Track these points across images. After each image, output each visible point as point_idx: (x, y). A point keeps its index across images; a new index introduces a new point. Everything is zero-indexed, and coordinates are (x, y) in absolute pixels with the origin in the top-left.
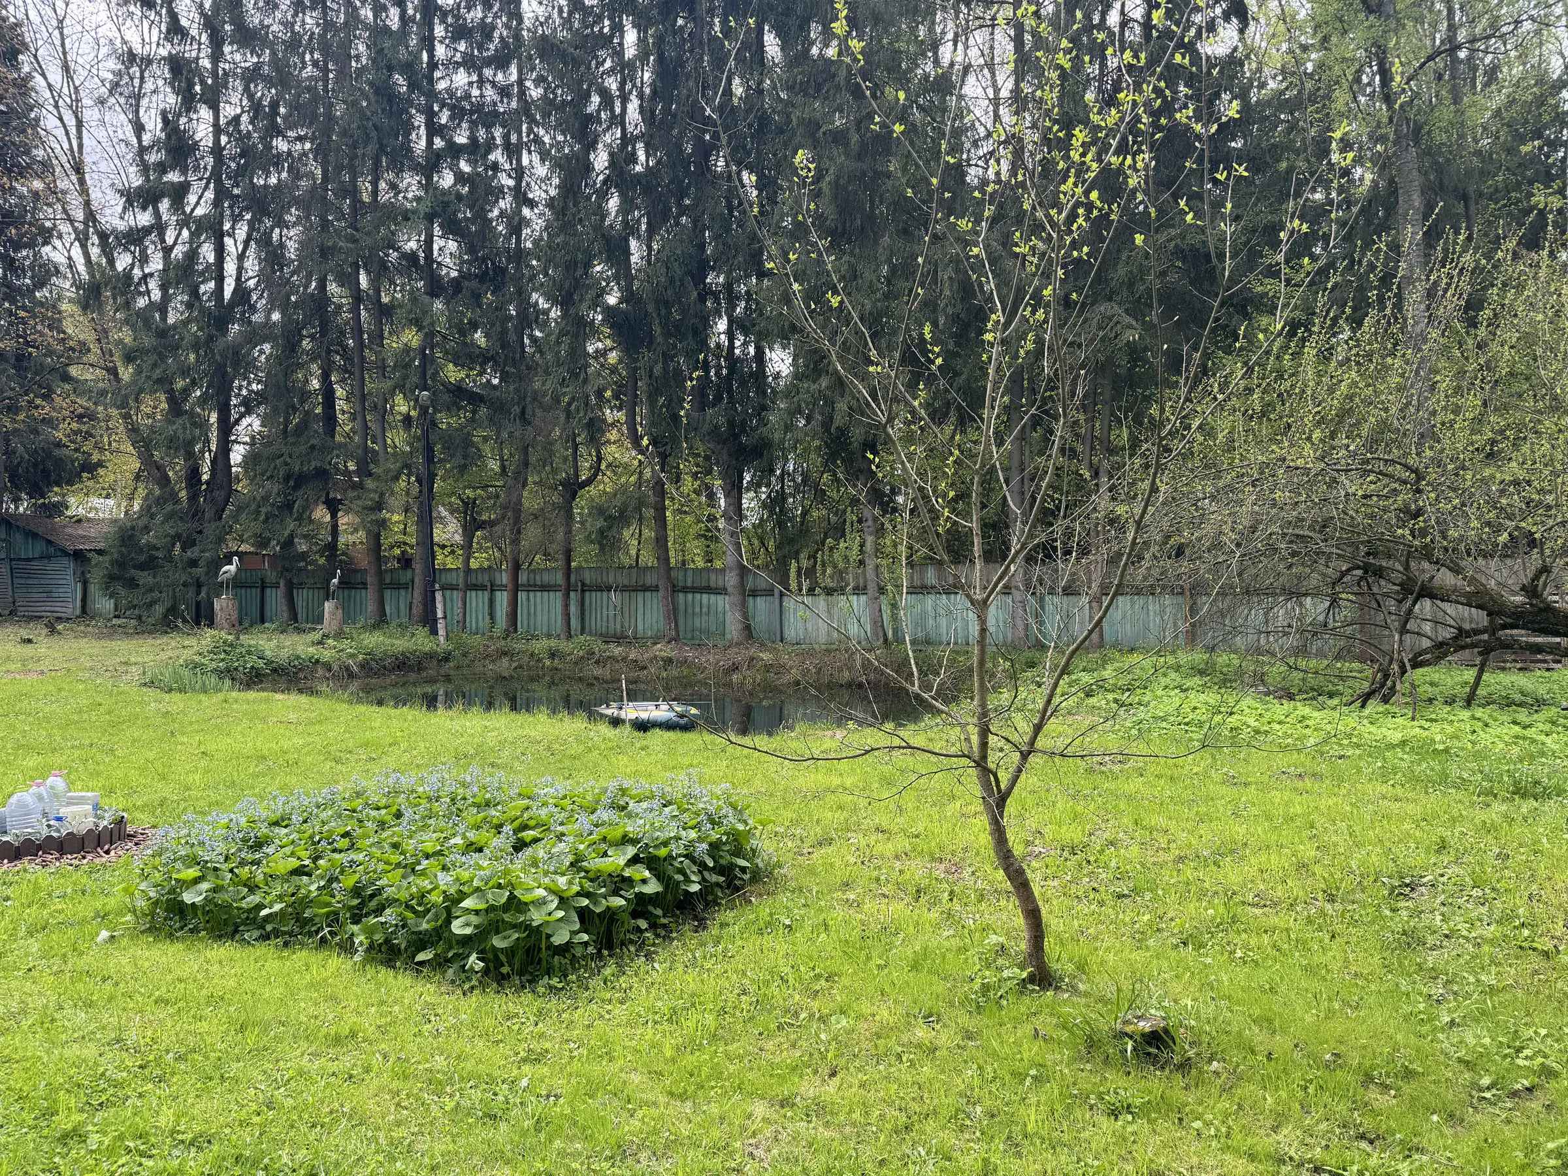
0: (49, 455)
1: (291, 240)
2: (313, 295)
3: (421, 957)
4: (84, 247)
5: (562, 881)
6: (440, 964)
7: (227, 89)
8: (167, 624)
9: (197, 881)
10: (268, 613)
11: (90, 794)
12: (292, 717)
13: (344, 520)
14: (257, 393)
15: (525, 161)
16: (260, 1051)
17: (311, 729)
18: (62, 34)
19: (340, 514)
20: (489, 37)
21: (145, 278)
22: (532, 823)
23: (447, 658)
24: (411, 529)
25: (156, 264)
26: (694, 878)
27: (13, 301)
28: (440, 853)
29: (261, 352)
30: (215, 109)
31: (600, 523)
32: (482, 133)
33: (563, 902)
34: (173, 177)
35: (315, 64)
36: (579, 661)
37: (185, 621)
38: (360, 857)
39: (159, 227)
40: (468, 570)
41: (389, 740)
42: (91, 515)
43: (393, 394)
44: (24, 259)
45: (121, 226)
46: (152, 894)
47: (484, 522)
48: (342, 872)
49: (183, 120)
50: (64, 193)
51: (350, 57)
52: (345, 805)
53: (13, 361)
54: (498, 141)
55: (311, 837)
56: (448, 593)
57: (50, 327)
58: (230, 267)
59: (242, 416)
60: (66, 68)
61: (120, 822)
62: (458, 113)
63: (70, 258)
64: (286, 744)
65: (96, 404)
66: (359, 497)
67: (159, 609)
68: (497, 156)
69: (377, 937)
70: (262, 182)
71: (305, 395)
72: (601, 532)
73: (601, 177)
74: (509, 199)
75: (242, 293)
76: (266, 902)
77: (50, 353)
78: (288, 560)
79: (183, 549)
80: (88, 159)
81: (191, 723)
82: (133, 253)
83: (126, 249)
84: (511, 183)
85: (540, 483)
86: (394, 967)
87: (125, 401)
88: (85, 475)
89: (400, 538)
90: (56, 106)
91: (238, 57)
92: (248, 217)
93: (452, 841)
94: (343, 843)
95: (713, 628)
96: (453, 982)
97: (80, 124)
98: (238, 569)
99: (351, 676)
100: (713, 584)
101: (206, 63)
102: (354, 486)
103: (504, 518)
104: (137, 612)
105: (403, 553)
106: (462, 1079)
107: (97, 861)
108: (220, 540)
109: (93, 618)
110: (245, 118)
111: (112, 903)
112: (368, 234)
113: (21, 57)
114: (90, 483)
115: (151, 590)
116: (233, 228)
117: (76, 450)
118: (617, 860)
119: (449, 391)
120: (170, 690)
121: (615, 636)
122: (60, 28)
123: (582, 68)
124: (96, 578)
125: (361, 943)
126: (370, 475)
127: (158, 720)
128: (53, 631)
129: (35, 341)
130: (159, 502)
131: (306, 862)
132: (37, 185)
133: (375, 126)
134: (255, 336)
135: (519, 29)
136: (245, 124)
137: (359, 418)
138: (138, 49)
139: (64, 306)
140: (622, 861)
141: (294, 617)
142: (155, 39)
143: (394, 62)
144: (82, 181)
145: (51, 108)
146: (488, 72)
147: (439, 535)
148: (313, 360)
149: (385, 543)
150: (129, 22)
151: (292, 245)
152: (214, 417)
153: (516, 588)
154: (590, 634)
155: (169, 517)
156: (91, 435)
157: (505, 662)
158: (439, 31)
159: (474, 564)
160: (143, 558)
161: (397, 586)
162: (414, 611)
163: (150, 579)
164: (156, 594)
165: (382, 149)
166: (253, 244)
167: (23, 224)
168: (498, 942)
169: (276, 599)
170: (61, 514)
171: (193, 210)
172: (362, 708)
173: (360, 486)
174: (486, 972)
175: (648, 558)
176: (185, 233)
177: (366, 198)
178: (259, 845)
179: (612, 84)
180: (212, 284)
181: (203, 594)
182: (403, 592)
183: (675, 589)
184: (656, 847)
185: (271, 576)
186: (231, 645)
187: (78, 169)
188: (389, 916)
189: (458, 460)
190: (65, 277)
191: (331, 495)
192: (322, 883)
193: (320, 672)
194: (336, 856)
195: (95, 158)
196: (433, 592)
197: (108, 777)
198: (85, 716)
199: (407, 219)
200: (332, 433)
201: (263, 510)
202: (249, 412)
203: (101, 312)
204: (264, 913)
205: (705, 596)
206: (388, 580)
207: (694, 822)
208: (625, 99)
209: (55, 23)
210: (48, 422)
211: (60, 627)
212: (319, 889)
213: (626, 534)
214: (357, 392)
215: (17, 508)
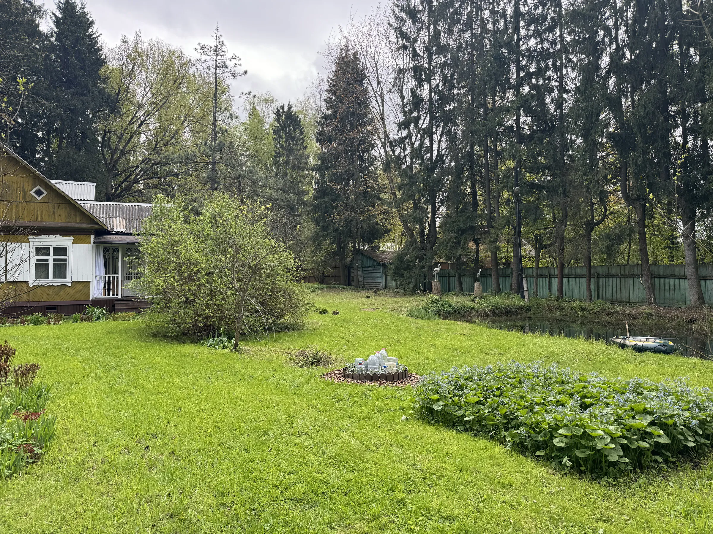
0: (374, 227)
1: (459, 131)
2: (468, 152)
3: (538, 453)
4: (385, 148)
5: (612, 428)
6: (548, 459)
7: (434, 74)
8: (414, 292)
9: (438, 400)
10: (451, 288)
11: (395, 358)
12: (465, 332)
13: (481, 247)
14: (446, 196)
15: (564, 72)
16: (470, 483)
17: (474, 338)
18: (377, 68)
19: (480, 245)
20: (546, 19)
21: (405, 156)
22: (589, 395)
23: (529, 309)
24: (511, 250)
25: (409, 151)
26: (690, 439)
27: (362, 173)
28: (543, 404)
29: (447, 179)
30: (430, 83)
31: (607, 243)
32: (542, 65)
33: (614, 440)
34: (415, 114)
35: (468, 54)
36: (598, 313)
37: (421, 290)
38: (506, 400)
39: (410, 135)
40: (538, 268)
41: (508, 346)
42: (388, 250)
43: (502, 190)
44: (366, 156)
45: (396, 137)
46: (421, 403)
47: (545, 245)
48: (498, 406)
49: (418, 91)
50: (378, 129)
51: (483, 46)
52: (495, 375)
53: (363, 194)
54: (550, 66)
55: (483, 388)
56: (529, 279)
57: (374, 181)
58: (435, 146)
59: (440, 207)
60: (378, 82)
61: (405, 370)
62: (531, 58)
63: (380, 153)
64: (464, 344)
65: (389, 207)
66: (488, 237)
67: (411, 286)
68: (550, 73)
69: (516, 439)
70: (447, 109)
71: (465, 195)
72: (608, 247)
73: (604, 71)
74: (556, 92)
75: (440, 156)
76: (466, 414)
77: (374, 190)
78: (459, 265)
79: (419, 262)
80: (385, 114)
81: (426, 332)
82: (401, 147)
83: (399, 146)
84: (557, 84)
85: (574, 225)
86: (525, 455)
87: (398, 204)
88: (386, 235)
89: (505, 254)
90: (375, 97)
91: (438, 59)
92: (442, 124)
93: (549, 399)
94: (497, 393)
95: (678, 297)
96: (555, 469)
97: (383, 101)
98: (440, 269)
99: (487, 315)
100: (677, 273)
101: (426, 66)
102: (485, 232)
103: (555, 242)
104: (403, 287)
105: (507, 261)
106: (566, 521)
107: (398, 385)
108: (433, 258)
109: (389, 289)
110: (441, 84)
111: (405, 404)
112: (492, 121)
113: (364, 81)
114: (387, 238)
115: (408, 278)
116: (436, 130)
117: (383, 225)
118: (642, 422)
119: (527, 185)
120: (417, 318)
121: (617, 301)
122: (376, 66)
123: (594, 20)
124: (390, 273)
125: (509, 441)
126: (492, 227)
127: (414, 330)
128: (376, 294)
129: (369, 186)
130: (411, 243)
131: (482, 399)
132: (369, 128)
133: (494, 74)
134: (445, 172)
135: (560, 10)
136: (441, 87)
137: (487, 202)
138: (402, 67)
139: (378, 172)
140: (645, 423)
141: (461, 289)
142: (408, 61)
143: (502, 43)
144: (384, 123)
145: (373, 98)
146: (545, 36)
147: (524, 252)
148: (468, 180)
149: (499, 257)
150: (399, 57)
151: (460, 132)
152: (429, 209)
153: (562, 276)
154: (603, 299)
155: (414, 249)
156: (387, 219)
157: (558, 312)
158: (522, 24)
159: (540, 266)
160: (405, 266)
161: (505, 276)
162: (513, 287)
163: (408, 274)
164: (410, 280)
165: (497, 83)
166: (444, 136)
167: (365, 143)
168: (578, 453)
169: (454, 281)
170: (378, 250)
171: (422, 126)
172: (494, 330)
173: (488, 232)
174: (572, 467)
175: (635, 260)
176: (419, 136)
177: (490, 106)
178: (461, 388)
179: (610, 23)
180: (429, 155)
181: (427, 280)
182: (507, 278)
183: (653, 276)
184: (665, 418)
185: (452, 272)
186: (438, 301)
187: (383, 119)
188: (522, 431)
189: (533, 217)
190: (379, 161)
191: (476, 237)
192: (490, 410)
193: (474, 313)
194: (495, 398)
195: (388, 113)
196: (522, 278)
197: (399, 352)
198: (389, 327)
199: (508, 111)
200: (475, 210)
201: (449, 245)
202: (442, 205)
203: (390, 172)
204: (466, 419)
205: (672, 281)
206: (501, 273)
207: (687, 407)
208: (617, 29)
209: (375, 65)
210: (374, 216)
211: (378, 292)
212: (489, 412)
213: (622, 247)
214: (487, 191)
215: (364, 248)
